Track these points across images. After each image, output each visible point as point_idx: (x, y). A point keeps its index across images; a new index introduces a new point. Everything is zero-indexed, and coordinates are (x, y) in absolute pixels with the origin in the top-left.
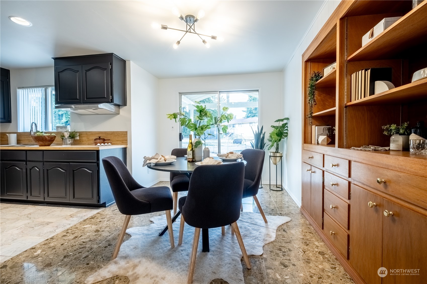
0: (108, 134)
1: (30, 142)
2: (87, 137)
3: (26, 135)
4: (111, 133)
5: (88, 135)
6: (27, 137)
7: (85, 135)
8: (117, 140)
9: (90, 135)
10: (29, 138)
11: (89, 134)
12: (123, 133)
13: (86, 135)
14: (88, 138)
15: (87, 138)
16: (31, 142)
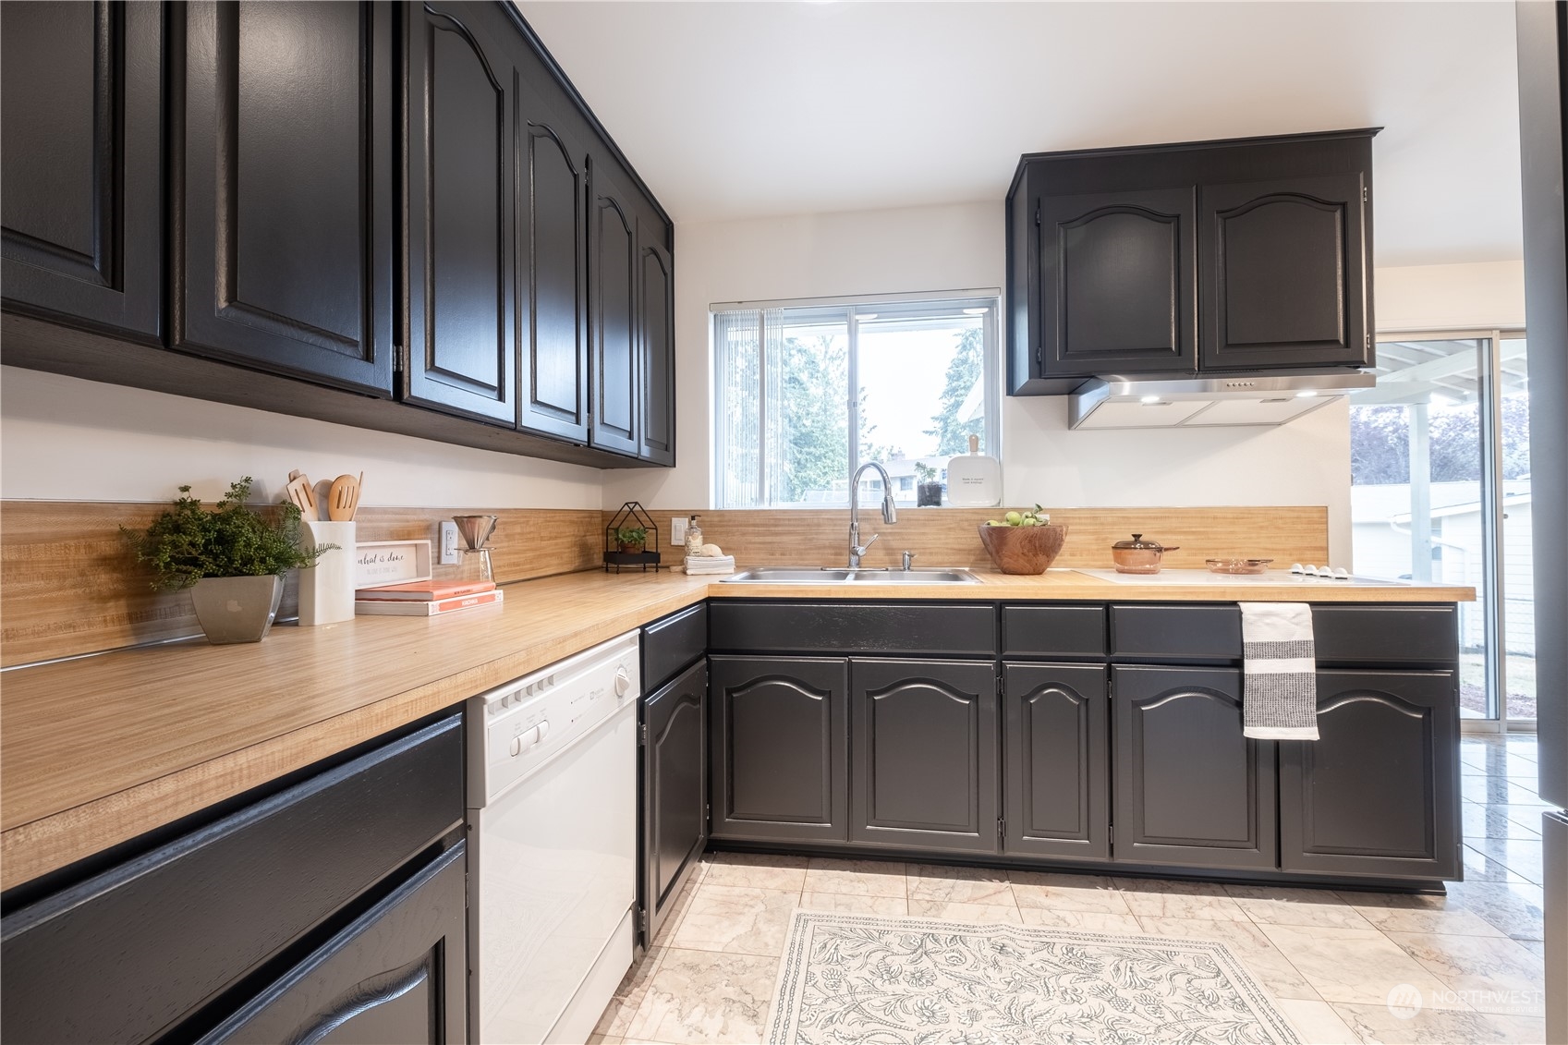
0: (1215, 518)
1: (778, 556)
2: (1094, 533)
3: (754, 525)
4: (1231, 516)
5: (1102, 524)
6: (758, 534)
7: (1085, 524)
8: (1269, 546)
9: (1114, 524)
10: (769, 539)
11: (1110, 520)
12: (1303, 515)
13: (1090, 524)
14: (1104, 536)
15: (1097, 540)
16: (783, 554)
